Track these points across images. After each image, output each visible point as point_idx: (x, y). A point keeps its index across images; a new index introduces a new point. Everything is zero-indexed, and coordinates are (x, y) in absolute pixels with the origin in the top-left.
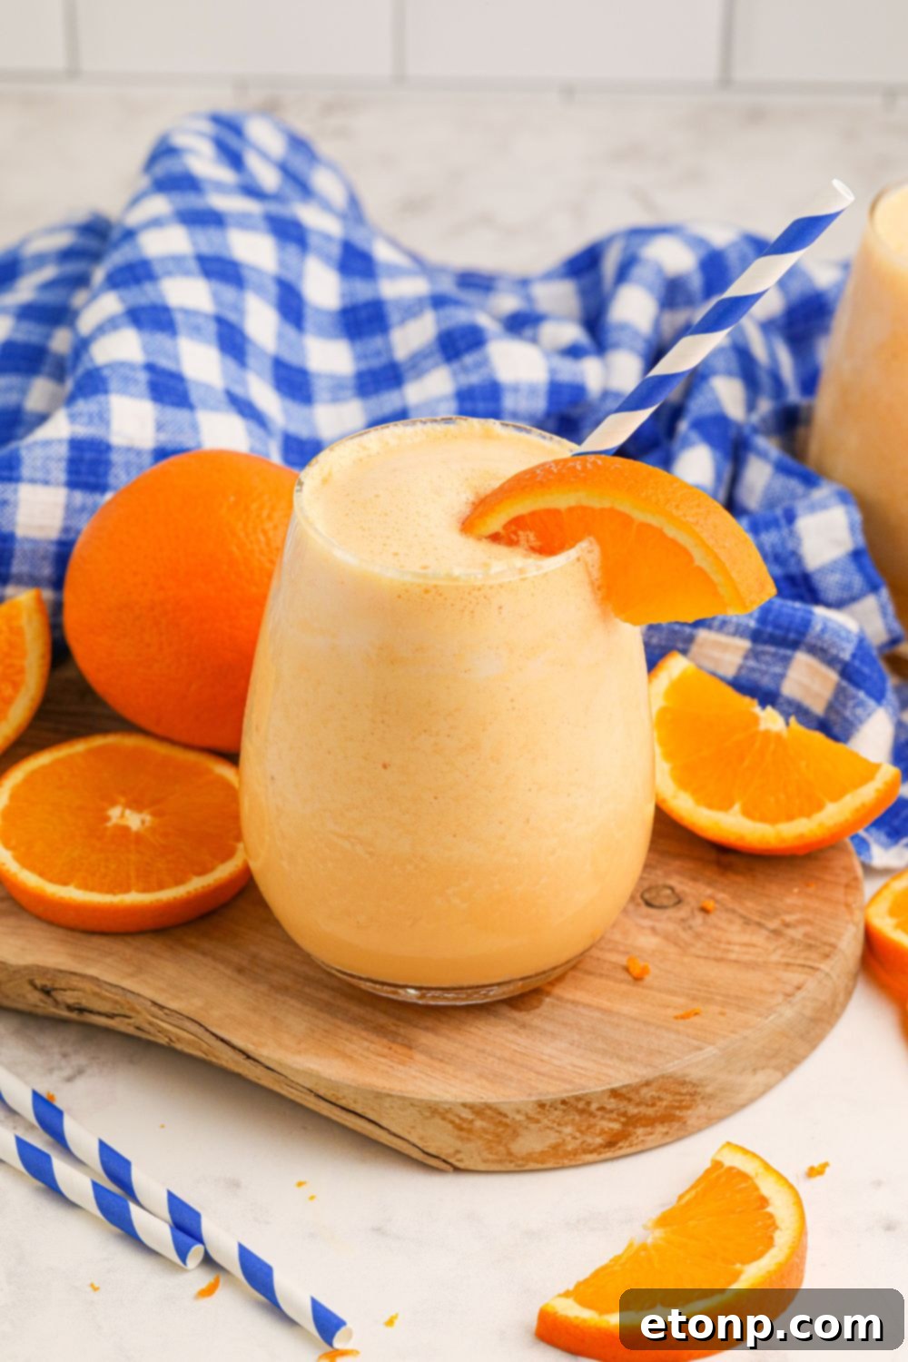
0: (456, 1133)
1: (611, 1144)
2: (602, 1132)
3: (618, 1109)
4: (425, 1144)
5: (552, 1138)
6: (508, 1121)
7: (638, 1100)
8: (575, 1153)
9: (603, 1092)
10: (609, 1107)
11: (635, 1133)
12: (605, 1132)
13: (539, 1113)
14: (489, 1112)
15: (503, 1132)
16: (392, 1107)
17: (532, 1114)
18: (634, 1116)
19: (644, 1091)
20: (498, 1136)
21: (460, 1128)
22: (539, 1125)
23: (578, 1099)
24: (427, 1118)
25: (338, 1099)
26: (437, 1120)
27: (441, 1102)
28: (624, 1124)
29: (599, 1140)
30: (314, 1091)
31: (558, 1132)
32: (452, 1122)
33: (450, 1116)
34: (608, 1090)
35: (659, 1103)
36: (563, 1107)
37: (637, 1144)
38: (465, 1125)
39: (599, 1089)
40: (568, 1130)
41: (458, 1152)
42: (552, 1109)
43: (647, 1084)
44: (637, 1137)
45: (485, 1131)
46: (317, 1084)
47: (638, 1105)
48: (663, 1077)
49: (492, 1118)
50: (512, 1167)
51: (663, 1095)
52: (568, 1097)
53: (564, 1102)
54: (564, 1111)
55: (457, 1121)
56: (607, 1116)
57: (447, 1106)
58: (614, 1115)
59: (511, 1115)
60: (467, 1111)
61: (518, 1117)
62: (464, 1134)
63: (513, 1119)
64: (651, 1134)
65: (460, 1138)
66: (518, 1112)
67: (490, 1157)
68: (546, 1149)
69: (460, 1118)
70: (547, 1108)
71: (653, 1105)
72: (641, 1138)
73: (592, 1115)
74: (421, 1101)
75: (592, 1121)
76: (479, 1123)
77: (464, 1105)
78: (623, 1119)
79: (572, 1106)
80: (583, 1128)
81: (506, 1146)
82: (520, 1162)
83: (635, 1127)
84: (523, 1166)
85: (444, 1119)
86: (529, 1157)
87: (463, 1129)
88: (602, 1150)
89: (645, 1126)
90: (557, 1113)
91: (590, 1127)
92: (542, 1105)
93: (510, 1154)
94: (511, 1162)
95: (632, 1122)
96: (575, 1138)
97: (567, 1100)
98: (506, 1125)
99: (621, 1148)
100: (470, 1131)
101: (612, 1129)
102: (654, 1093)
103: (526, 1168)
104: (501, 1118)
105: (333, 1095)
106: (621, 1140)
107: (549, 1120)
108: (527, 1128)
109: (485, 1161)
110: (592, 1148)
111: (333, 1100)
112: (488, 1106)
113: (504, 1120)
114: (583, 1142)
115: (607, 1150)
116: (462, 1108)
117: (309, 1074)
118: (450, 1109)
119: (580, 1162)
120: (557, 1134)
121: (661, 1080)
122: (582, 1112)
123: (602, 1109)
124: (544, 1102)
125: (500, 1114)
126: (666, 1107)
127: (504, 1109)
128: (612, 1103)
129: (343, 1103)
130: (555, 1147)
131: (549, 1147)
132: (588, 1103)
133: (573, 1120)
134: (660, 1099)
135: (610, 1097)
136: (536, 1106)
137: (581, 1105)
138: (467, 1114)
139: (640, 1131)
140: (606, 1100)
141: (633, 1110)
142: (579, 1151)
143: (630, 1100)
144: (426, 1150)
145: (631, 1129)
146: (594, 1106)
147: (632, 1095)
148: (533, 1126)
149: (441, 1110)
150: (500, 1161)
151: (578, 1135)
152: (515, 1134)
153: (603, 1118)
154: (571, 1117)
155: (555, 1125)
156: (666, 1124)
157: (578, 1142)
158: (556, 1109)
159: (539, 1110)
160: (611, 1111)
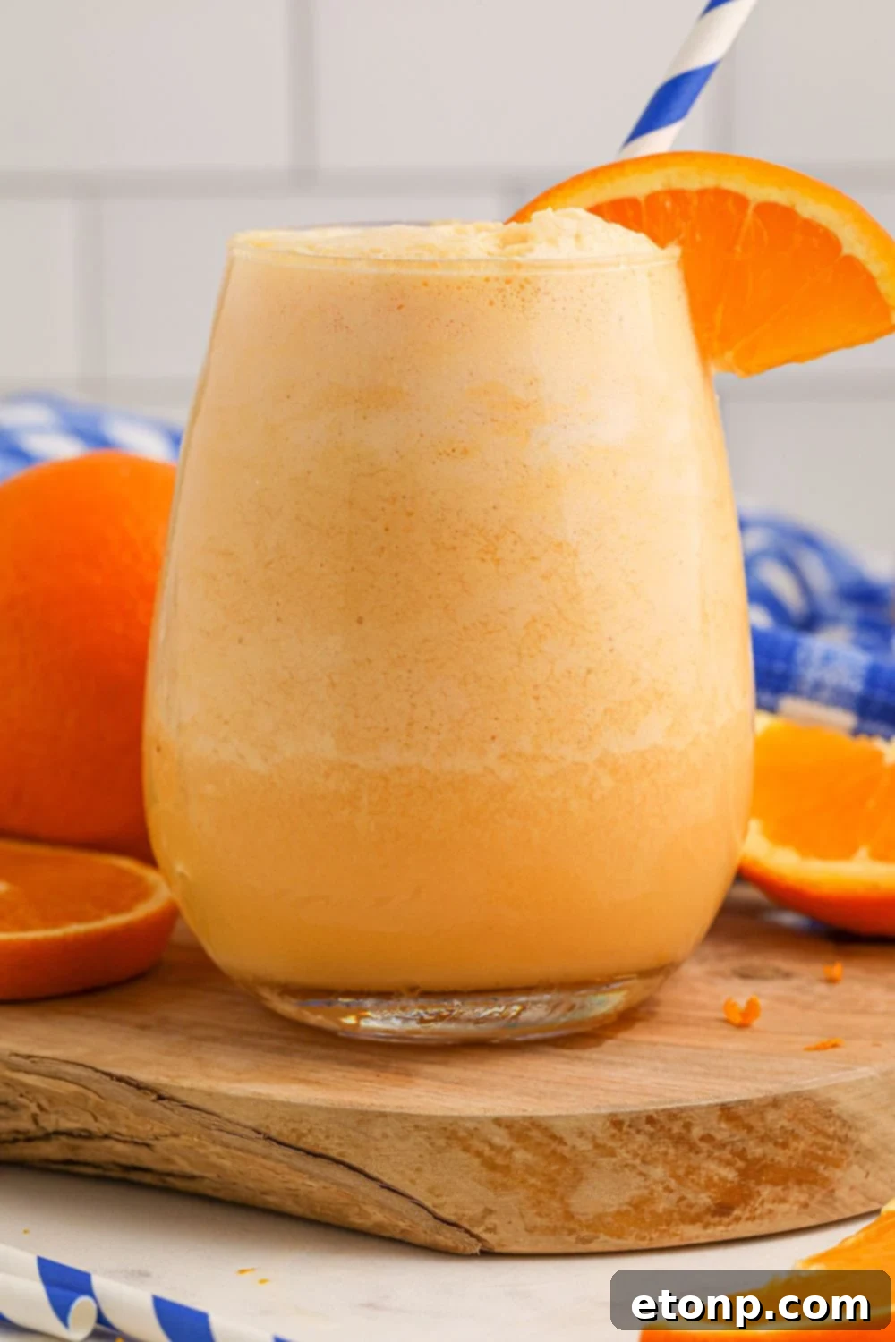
0: (485, 1174)
1: (722, 1209)
2: (710, 1184)
3: (733, 1143)
4: (437, 1201)
5: (634, 1188)
6: (565, 1150)
7: (762, 1132)
8: (667, 1219)
9: (709, 1107)
10: (719, 1137)
11: (759, 1193)
12: (715, 1185)
13: (613, 1136)
14: (534, 1133)
15: (559, 1172)
16: (385, 1136)
17: (602, 1138)
18: (758, 1160)
19: (771, 1115)
20: (551, 1180)
21: (491, 1166)
22: (614, 1160)
23: (672, 1115)
24: (440, 1150)
25: (300, 1136)
26: (457, 1153)
27: (461, 1118)
28: (743, 1174)
29: (705, 1199)
30: (263, 1130)
31: (641, 1174)
32: (479, 1154)
33: (476, 1144)
34: (717, 1105)
35: (794, 1144)
36: (648, 1128)
37: (761, 1217)
38: (500, 1160)
39: (704, 1103)
40: (658, 1172)
41: (489, 1212)
42: (633, 1131)
43: (776, 1103)
44: (762, 1203)
45: (530, 1170)
46: (268, 1116)
47: (763, 1140)
48: (798, 1095)
49: (539, 1144)
50: (570, 1244)
51: (800, 1130)
52: (657, 1112)
53: (650, 1120)
54: (651, 1136)
55: (487, 1152)
56: (717, 1154)
57: (470, 1125)
58: (726, 1154)
59: (572, 1140)
60: (503, 1132)
61: (583, 1145)
62: (498, 1176)
63: (574, 1147)
64: (783, 1200)
65: (493, 1185)
66: (581, 1134)
67: (538, 1221)
68: (625, 1208)
69: (492, 1146)
70: (625, 1128)
71: (785, 1145)
72: (768, 1206)
73: (693, 1148)
74: (430, 1118)
75: (695, 1160)
76: (520, 1155)
77: (498, 1121)
78: (740, 1164)
79: (662, 1128)
80: (681, 1172)
81: (562, 1199)
82: (585, 1233)
83: (759, 1183)
84: (589, 1241)
85: (466, 1149)
86: (598, 1224)
87: (495, 1167)
88: (708, 1218)
89: (774, 1183)
90: (640, 1138)
91: (691, 1171)
92: (616, 1122)
93: (569, 1216)
94: (571, 1232)
95: (754, 1171)
96: (668, 1189)
97: (655, 1116)
98: (564, 1160)
99: (738, 1219)
100: (506, 1170)
101: (723, 1180)
102: (784, 1123)
103: (594, 1247)
104: (554, 1145)
105: (293, 1130)
106: (738, 1205)
107: (628, 1152)
108: (594, 1164)
109: (531, 1230)
110: (693, 1211)
111: (292, 1140)
112: (534, 1123)
113: (560, 1149)
114: (682, 1198)
115: (717, 1219)
116: (494, 1128)
117: (256, 1101)
118: (476, 1129)
119: (675, 1242)
120: (640, 1180)
121: (795, 1101)
122: (679, 1140)
123: (707, 1138)
124: (621, 1118)
125: (554, 1137)
126: (805, 1154)
127: (560, 1128)
128: (723, 1131)
129: (308, 1142)
130: (638, 1205)
131: (630, 1204)
132: (688, 1126)
133: (666, 1154)
134: (796, 1137)
135: (720, 1119)
136: (608, 1124)
137: (676, 1128)
138: (501, 1138)
139: (766, 1191)
140: (714, 1123)
141: (756, 1150)
142: (676, 1216)
143: (750, 1129)
144: (438, 1212)
145: (752, 1183)
146: (696, 1132)
147: (753, 1120)
148: (604, 1161)
149: (462, 1134)
150: (554, 1231)
151: (673, 1183)
152: (578, 1177)
153: (710, 1155)
154: (663, 1149)
155: (638, 1162)
156: (805, 1187)
157: (674, 1197)
158: (638, 1132)
159: (614, 1131)
160: (723, 1146)
